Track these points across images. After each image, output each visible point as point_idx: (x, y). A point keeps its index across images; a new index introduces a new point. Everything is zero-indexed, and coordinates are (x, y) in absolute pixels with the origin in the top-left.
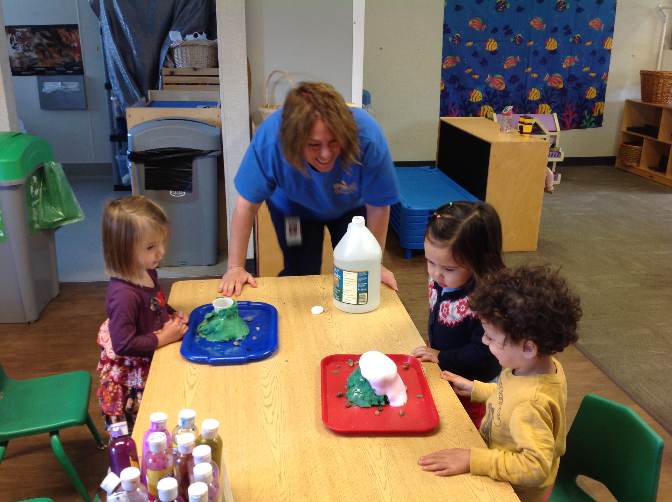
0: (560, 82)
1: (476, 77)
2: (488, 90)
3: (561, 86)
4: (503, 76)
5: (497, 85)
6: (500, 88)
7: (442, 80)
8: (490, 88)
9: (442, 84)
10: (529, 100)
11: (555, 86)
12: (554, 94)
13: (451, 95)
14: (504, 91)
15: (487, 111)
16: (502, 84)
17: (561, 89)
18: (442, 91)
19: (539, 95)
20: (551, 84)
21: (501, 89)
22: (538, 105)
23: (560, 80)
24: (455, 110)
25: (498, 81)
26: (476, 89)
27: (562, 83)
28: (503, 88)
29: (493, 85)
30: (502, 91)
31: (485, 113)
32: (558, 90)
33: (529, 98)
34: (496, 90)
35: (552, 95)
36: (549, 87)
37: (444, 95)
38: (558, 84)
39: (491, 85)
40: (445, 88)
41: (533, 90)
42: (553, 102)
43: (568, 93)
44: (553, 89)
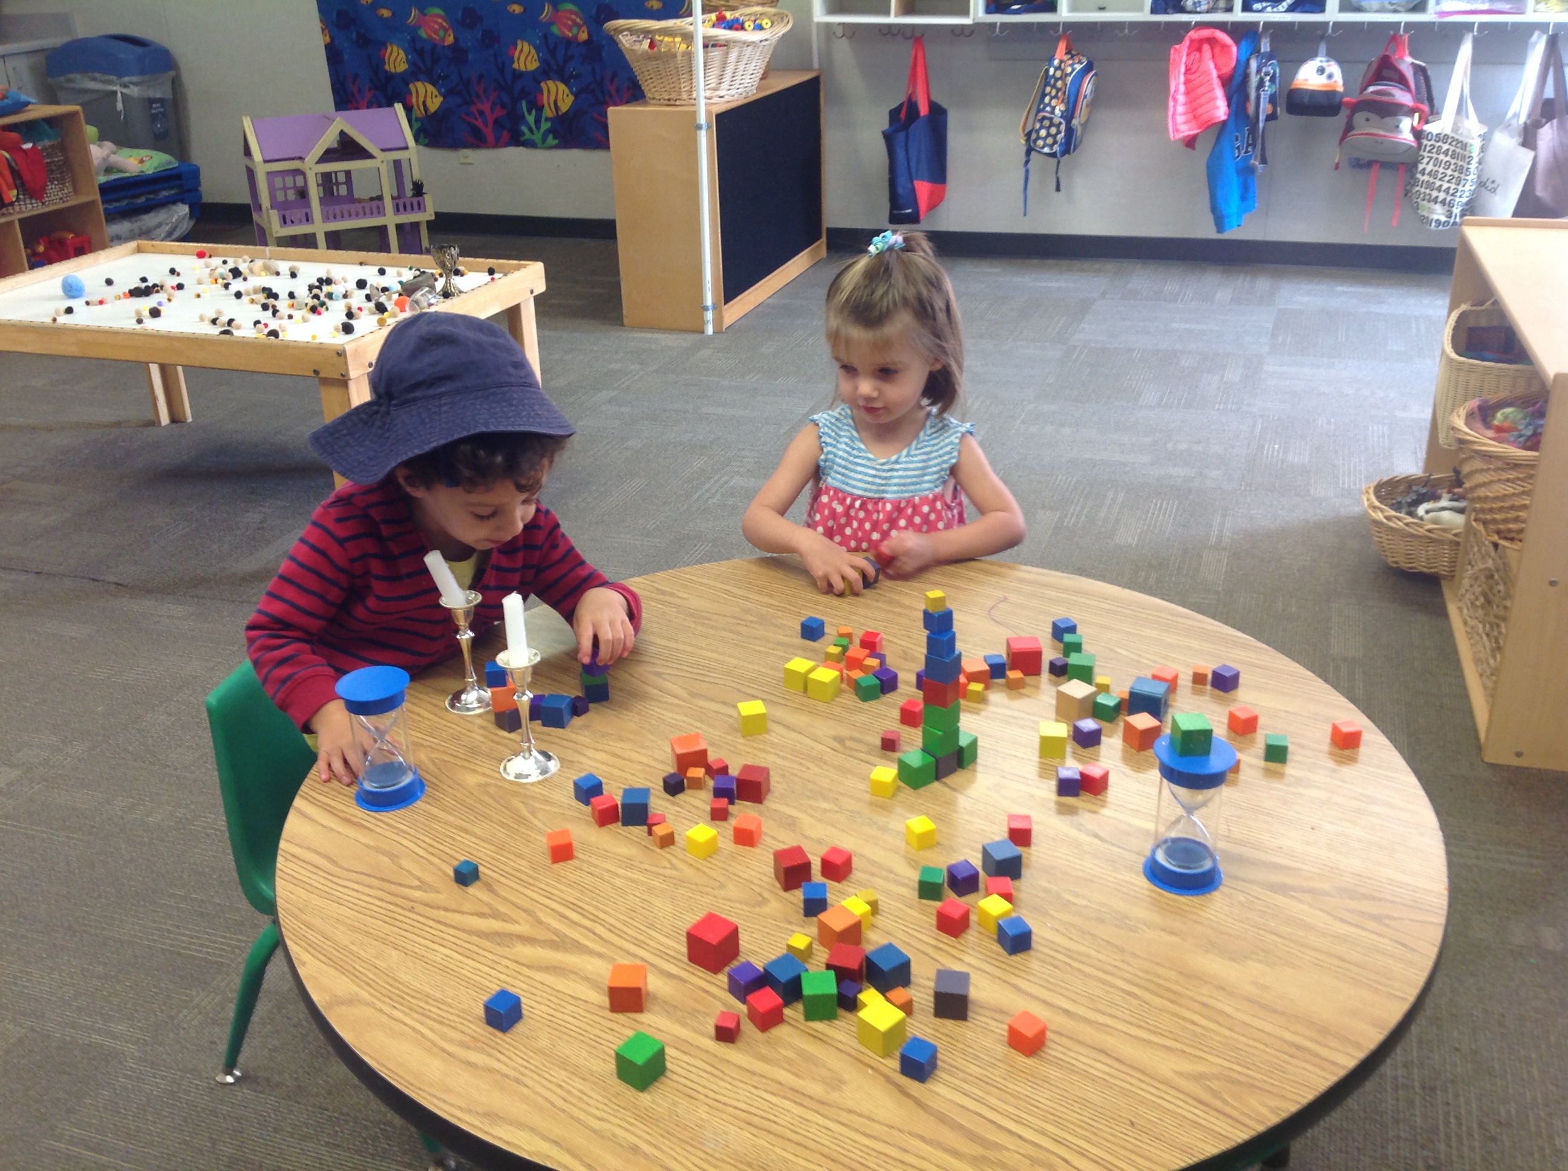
0: (579, 27)
1: (385, 13)
2: (418, 46)
3: (584, 36)
4: (444, 10)
5: (436, 32)
6: (443, 39)
7: (321, 21)
8: (424, 40)
9: (323, 30)
10: (515, 70)
11: (570, 35)
12: (572, 57)
13: (346, 57)
14: (455, 47)
15: (426, 97)
16: (446, 30)
17: (585, 42)
18: (327, 47)
19: (536, 57)
20: (560, 29)
21: (446, 44)
22: (539, 83)
23: (578, 20)
24: (360, 90)
25: (437, 23)
26: (391, 44)
27: (584, 28)
28: (450, 39)
29: (427, 33)
30: (449, 46)
31: (421, 100)
32: (579, 44)
33: (515, 66)
34: (435, 46)
35: (568, 58)
36: (557, 37)
37: (333, 55)
38: (575, 30)
39: (422, 33)
40: (331, 38)
41: (519, 47)
42: (571, 76)
43: (604, 54)
44: (569, 42)
